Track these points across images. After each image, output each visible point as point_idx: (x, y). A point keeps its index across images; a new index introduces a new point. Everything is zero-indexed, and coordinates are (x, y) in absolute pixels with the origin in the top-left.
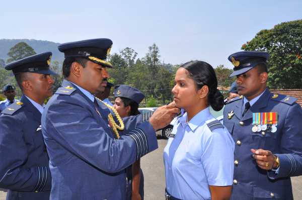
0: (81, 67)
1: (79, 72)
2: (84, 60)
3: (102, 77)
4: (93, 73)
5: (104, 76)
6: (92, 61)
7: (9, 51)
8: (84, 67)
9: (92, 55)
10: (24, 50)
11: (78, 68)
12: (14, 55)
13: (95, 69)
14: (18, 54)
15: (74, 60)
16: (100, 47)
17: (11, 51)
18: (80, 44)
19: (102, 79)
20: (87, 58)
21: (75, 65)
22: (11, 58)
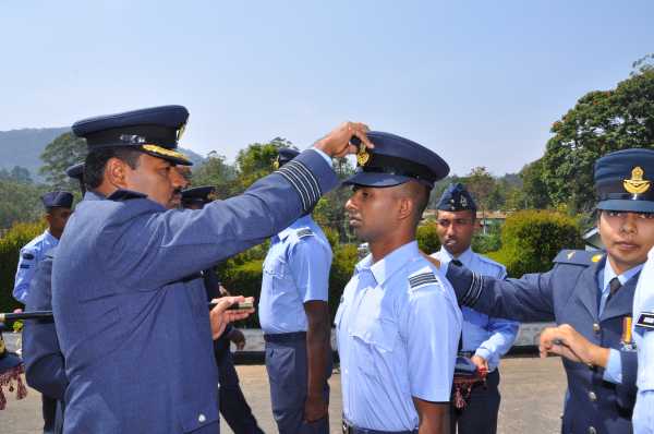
0: (127, 169)
1: (123, 177)
2: (134, 153)
3: (171, 187)
4: (153, 178)
5: (176, 185)
6: (150, 153)
7: (44, 152)
8: (133, 168)
9: (148, 142)
10: (72, 147)
11: (121, 171)
12: (53, 159)
13: (157, 171)
14: (61, 156)
15: (110, 154)
16: (166, 123)
17: (48, 151)
18: (123, 120)
19: (172, 190)
20: (139, 148)
21: (113, 164)
22: (48, 164)
